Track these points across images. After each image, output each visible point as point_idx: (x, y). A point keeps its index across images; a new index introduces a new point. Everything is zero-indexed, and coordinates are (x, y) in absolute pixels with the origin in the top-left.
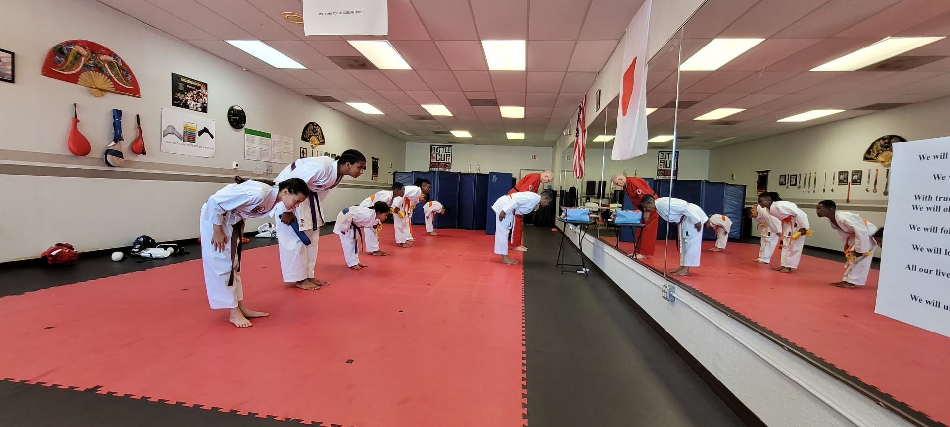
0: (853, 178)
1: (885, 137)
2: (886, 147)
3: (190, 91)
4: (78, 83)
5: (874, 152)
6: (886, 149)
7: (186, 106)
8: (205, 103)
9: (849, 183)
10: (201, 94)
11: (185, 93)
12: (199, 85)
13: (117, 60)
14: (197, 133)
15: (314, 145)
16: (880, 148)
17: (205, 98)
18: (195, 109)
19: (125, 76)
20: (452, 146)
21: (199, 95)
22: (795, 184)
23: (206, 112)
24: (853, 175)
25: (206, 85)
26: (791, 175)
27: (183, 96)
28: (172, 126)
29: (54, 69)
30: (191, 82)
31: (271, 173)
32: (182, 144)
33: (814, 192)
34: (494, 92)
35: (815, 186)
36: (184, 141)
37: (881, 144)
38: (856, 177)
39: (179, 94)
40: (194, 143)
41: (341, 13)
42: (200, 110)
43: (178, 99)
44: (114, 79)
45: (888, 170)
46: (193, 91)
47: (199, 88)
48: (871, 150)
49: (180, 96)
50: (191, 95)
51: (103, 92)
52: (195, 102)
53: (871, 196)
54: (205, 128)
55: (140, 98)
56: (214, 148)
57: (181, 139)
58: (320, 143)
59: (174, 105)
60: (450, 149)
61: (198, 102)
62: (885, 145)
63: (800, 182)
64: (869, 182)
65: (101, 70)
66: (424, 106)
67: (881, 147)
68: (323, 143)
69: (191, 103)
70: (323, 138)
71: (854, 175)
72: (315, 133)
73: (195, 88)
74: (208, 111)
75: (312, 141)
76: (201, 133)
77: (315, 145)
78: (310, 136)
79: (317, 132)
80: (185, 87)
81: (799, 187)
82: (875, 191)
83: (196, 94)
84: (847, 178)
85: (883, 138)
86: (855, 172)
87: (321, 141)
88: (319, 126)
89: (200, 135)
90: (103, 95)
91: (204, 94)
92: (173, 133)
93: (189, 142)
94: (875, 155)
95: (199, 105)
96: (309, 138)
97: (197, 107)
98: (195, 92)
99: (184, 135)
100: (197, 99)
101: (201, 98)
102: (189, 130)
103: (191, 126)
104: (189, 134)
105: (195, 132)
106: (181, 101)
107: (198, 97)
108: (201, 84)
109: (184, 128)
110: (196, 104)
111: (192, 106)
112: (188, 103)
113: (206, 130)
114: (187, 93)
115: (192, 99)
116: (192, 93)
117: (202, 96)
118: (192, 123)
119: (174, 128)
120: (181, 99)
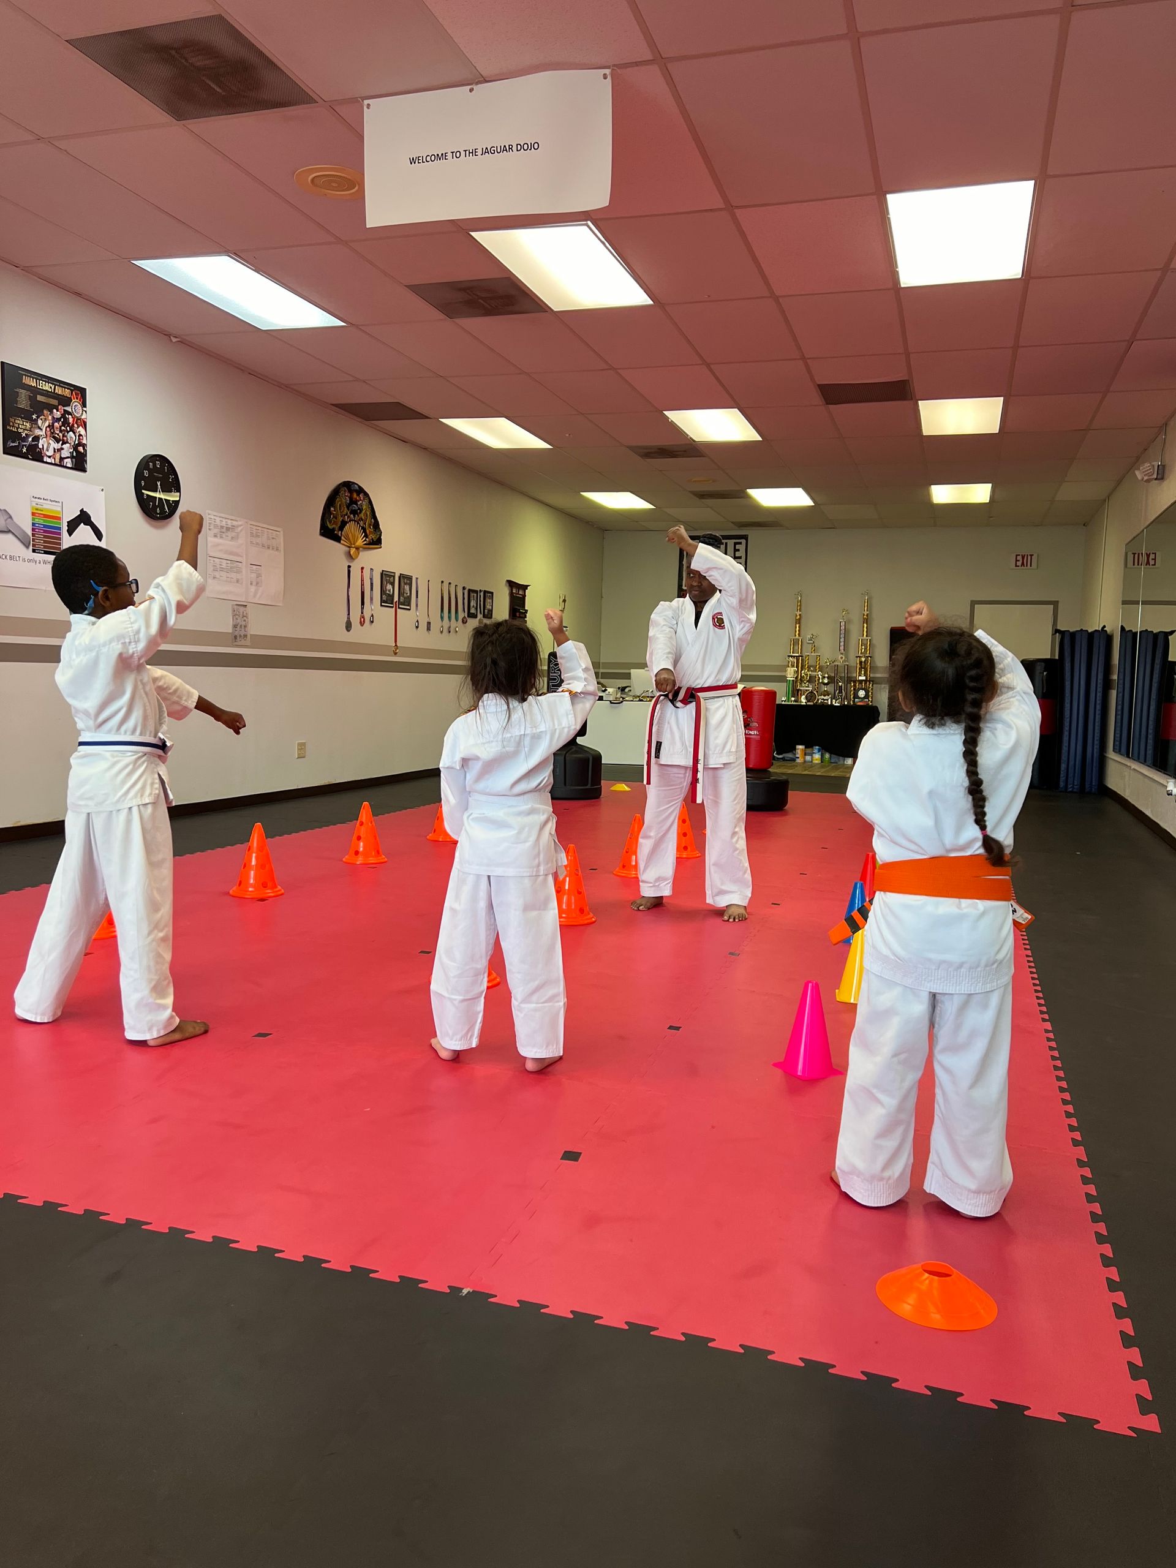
3: (45, 412)
7: (36, 455)
8: (80, 444)
10: (71, 420)
11: (34, 417)
12: (67, 393)
14: (65, 528)
15: (353, 551)
17: (81, 430)
18: (57, 461)
20: (745, 537)
21: (66, 423)
23: (84, 470)
25: (81, 392)
27: (28, 425)
28: (5, 510)
30: (47, 387)
31: (245, 636)
32: (30, 561)
34: (908, 354)
36: (34, 551)
39: (19, 421)
41: (474, 152)
42: (69, 465)
43: (17, 436)
46: (51, 412)
47: (66, 402)
49: (22, 426)
50: (47, 424)
52: (58, 441)
54: (82, 511)
57: (27, 547)
58: (370, 544)
59: (7, 451)
60: (742, 548)
61: (63, 443)
66: (674, 416)
68: (377, 542)
69: (48, 446)
70: (376, 525)
72: (354, 512)
73: (55, 402)
74: (88, 466)
75: (347, 538)
76: (72, 527)
77: (357, 549)
78: (344, 524)
79: (360, 512)
80: (32, 400)
83: (58, 420)
87: (371, 536)
88: (366, 495)
89: (71, 532)
91: (78, 419)
92: (9, 531)
93: (45, 553)
95: (67, 451)
96: (341, 528)
97: (63, 456)
98: (57, 414)
99: (33, 535)
100: (61, 435)
101: (72, 430)
102: (44, 521)
103: (49, 507)
104: (45, 532)
105: (60, 524)
106: (25, 439)
107: (63, 428)
108: (72, 391)
109: (33, 514)
110: (59, 446)
111: (49, 454)
112: (40, 446)
113: (84, 518)
114: (38, 417)
115: (48, 433)
116: (50, 417)
117: (73, 425)
118: (51, 500)
119: (11, 517)
120: (24, 435)
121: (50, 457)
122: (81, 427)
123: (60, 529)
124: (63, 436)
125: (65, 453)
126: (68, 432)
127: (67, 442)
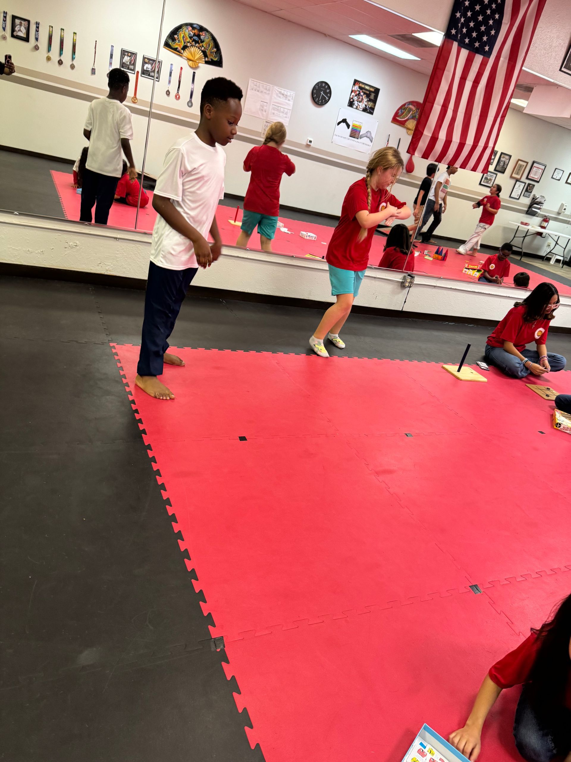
0: (145, 68)
1: (195, 26)
2: (197, 42)
5: (179, 41)
6: (196, 44)
9: (138, 72)
16: (189, 40)
22: (26, 39)
24: (144, 63)
26: (14, 18)
33: (72, 67)
35: (73, 59)
37: (190, 34)
38: (148, 67)
45: (194, 73)
48: (176, 36)
53: (170, 102)
62: (195, 38)
63: (37, 39)
64: (170, 82)
67: (191, 38)
71: (146, 63)
81: (36, 48)
82: (177, 97)
84: (134, 64)
85: (191, 25)
86: (148, 59)
94: (182, 46)
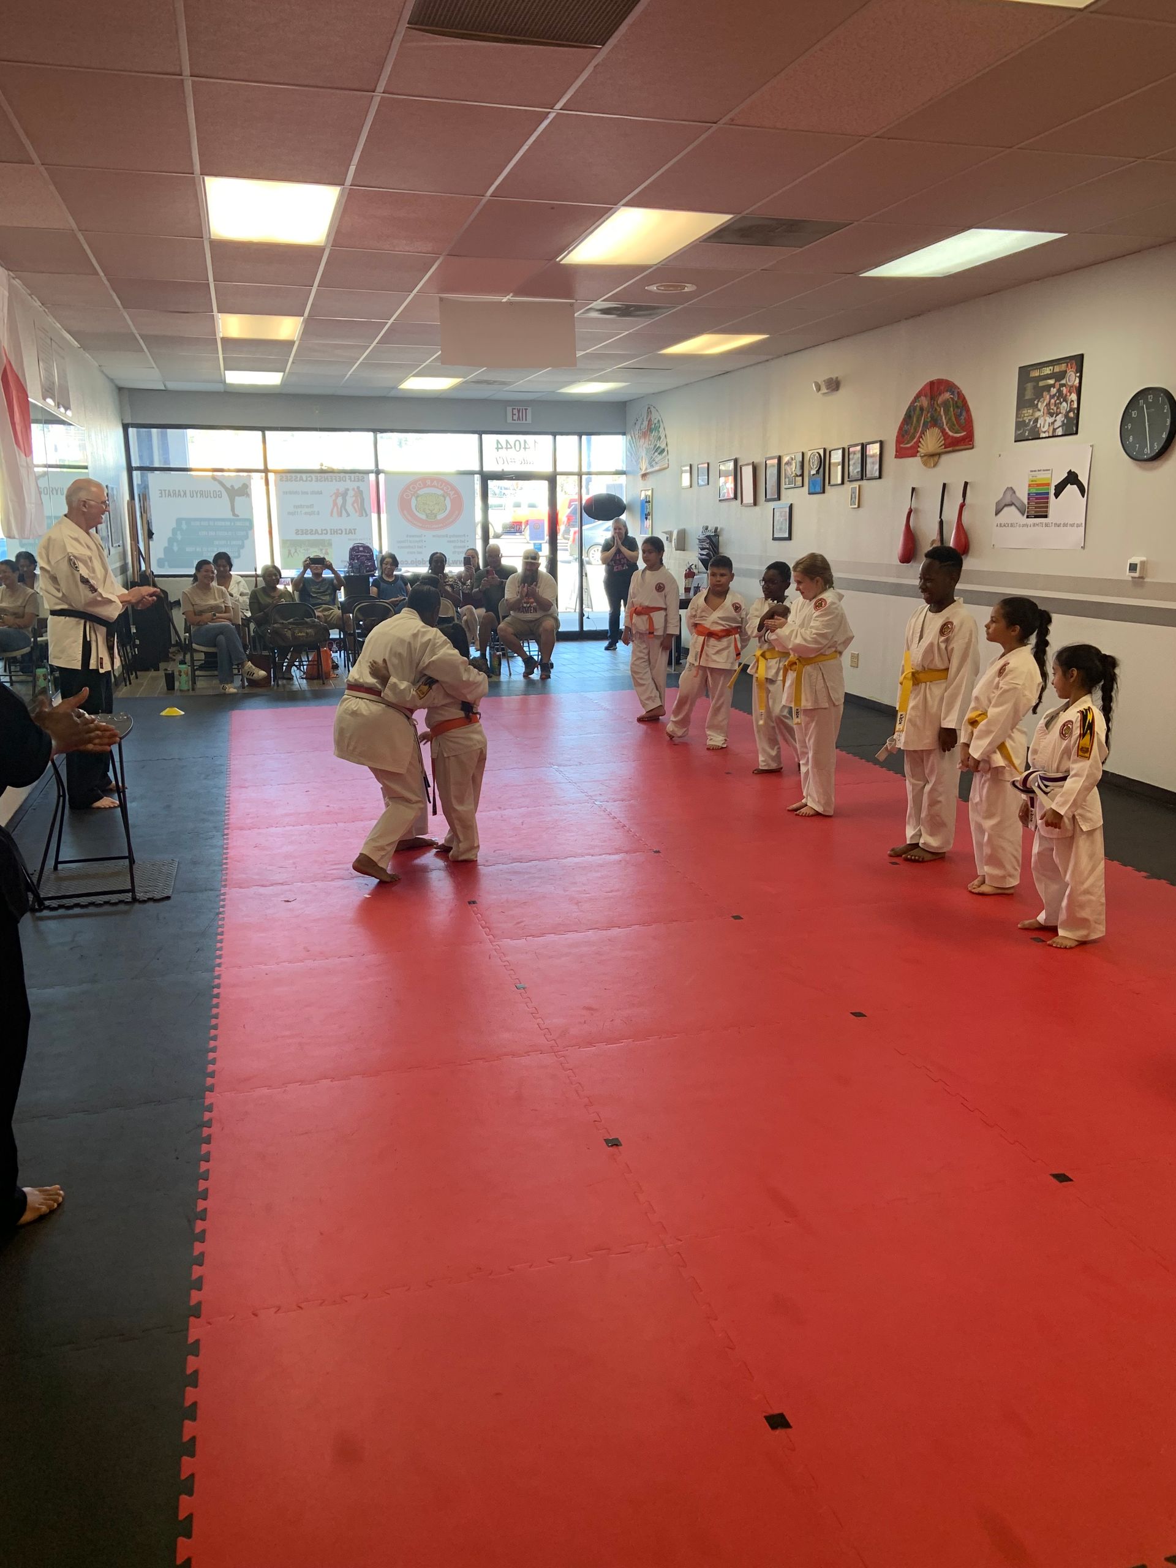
3: (1044, 394)
4: (918, 454)
7: (1035, 434)
8: (1071, 410)
10: (1065, 390)
11: (1036, 402)
12: (1064, 367)
13: (954, 395)
14: (1053, 491)
17: (1074, 396)
18: (1051, 433)
19: (958, 417)
21: (1059, 394)
23: (1076, 432)
25: (1078, 361)
27: (1030, 411)
28: (1012, 488)
29: (902, 446)
30: (1047, 371)
32: (1024, 525)
36: (1028, 517)
39: (1025, 411)
40: (1046, 516)
42: (1060, 434)
43: (1024, 424)
44: (945, 430)
46: (1049, 391)
47: (1063, 375)
49: (1028, 414)
50: (1045, 404)
51: (936, 458)
52: (1051, 415)
54: (1070, 473)
55: (973, 448)
56: (1084, 525)
57: (1023, 514)
59: (1017, 439)
61: (1057, 415)
65: (935, 422)
69: (1045, 423)
73: (1051, 382)
74: (1080, 427)
76: (1059, 489)
80: (1038, 387)
83: (1055, 395)
89: (1057, 495)
90: (935, 465)
91: (1071, 387)
92: (1013, 504)
93: (1036, 517)
95: (1060, 419)
97: (1055, 427)
98: (1054, 391)
99: (1028, 503)
100: (1055, 408)
101: (1065, 400)
102: (1037, 490)
103: (1042, 477)
104: (1037, 499)
105: (1048, 489)
106: (1028, 425)
107: (1058, 401)
108: (1067, 363)
109: (1030, 486)
110: (1051, 420)
111: (1044, 430)
112: (1038, 426)
113: (1072, 478)
114: (1038, 401)
115: (1046, 412)
116: (1048, 397)
117: (1066, 395)
118: (1044, 470)
119: (1014, 492)
120: (1027, 421)
121: (1045, 432)
122: (1073, 394)
123: (1048, 493)
124: (1057, 409)
125: (1058, 424)
126: (1061, 403)
127: (1060, 413)
